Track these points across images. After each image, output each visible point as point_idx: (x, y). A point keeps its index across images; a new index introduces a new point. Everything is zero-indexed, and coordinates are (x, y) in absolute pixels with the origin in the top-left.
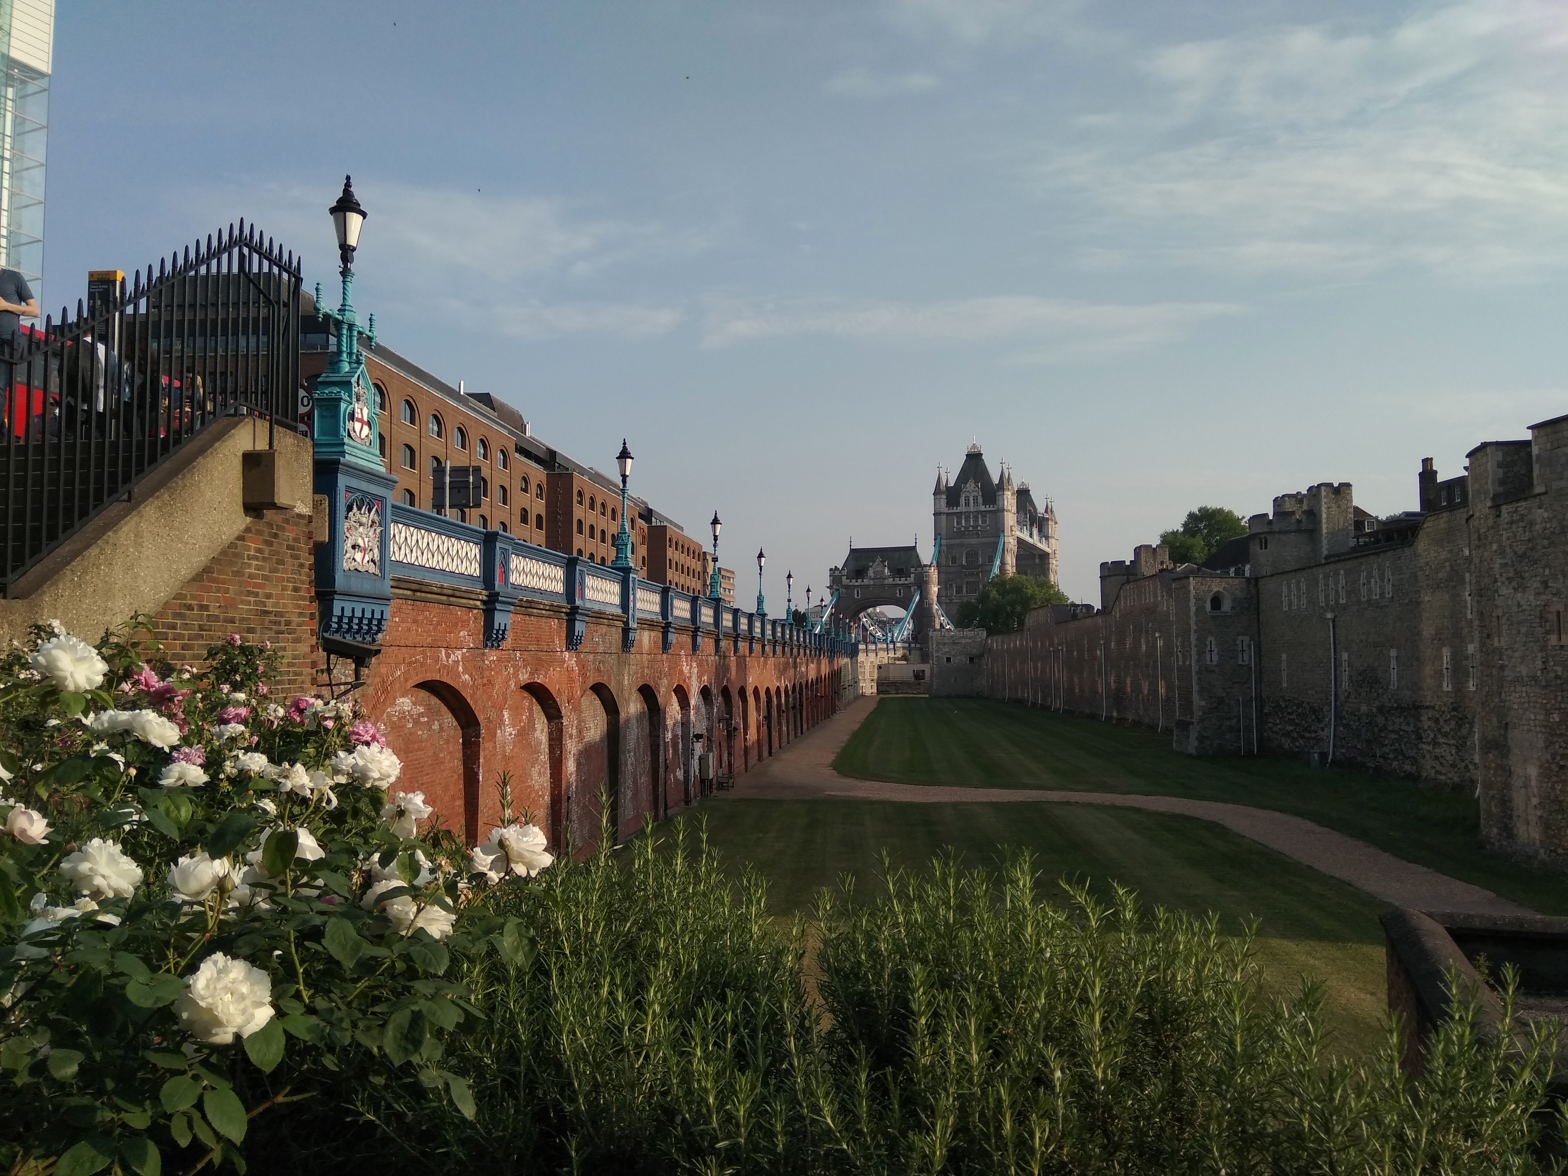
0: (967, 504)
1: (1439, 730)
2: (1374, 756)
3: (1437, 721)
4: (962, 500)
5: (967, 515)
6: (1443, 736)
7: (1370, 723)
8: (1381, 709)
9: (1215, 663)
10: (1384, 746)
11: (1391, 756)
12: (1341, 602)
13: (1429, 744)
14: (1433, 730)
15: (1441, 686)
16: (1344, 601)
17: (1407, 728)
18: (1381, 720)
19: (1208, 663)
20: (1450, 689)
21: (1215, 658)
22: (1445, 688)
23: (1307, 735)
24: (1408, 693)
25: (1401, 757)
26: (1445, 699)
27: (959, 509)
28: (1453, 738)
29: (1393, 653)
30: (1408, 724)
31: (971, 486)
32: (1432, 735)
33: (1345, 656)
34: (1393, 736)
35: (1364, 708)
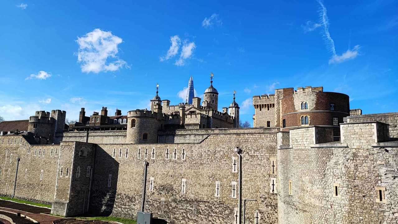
1: (212, 211)
2: (169, 218)
3: (210, 207)
6: (214, 213)
7: (167, 205)
8: (175, 201)
9: (79, 177)
10: (175, 214)
11: (181, 218)
12: (152, 158)
13: (205, 215)
14: (207, 210)
15: (213, 194)
16: (154, 158)
17: (191, 208)
18: (174, 204)
19: (77, 177)
20: (219, 196)
21: (79, 175)
22: (216, 195)
23: (123, 207)
24: (193, 196)
25: (186, 219)
26: (215, 200)
28: (221, 214)
29: (184, 180)
30: (192, 207)
32: (207, 212)
33: (152, 179)
34: (182, 211)
35: (163, 199)
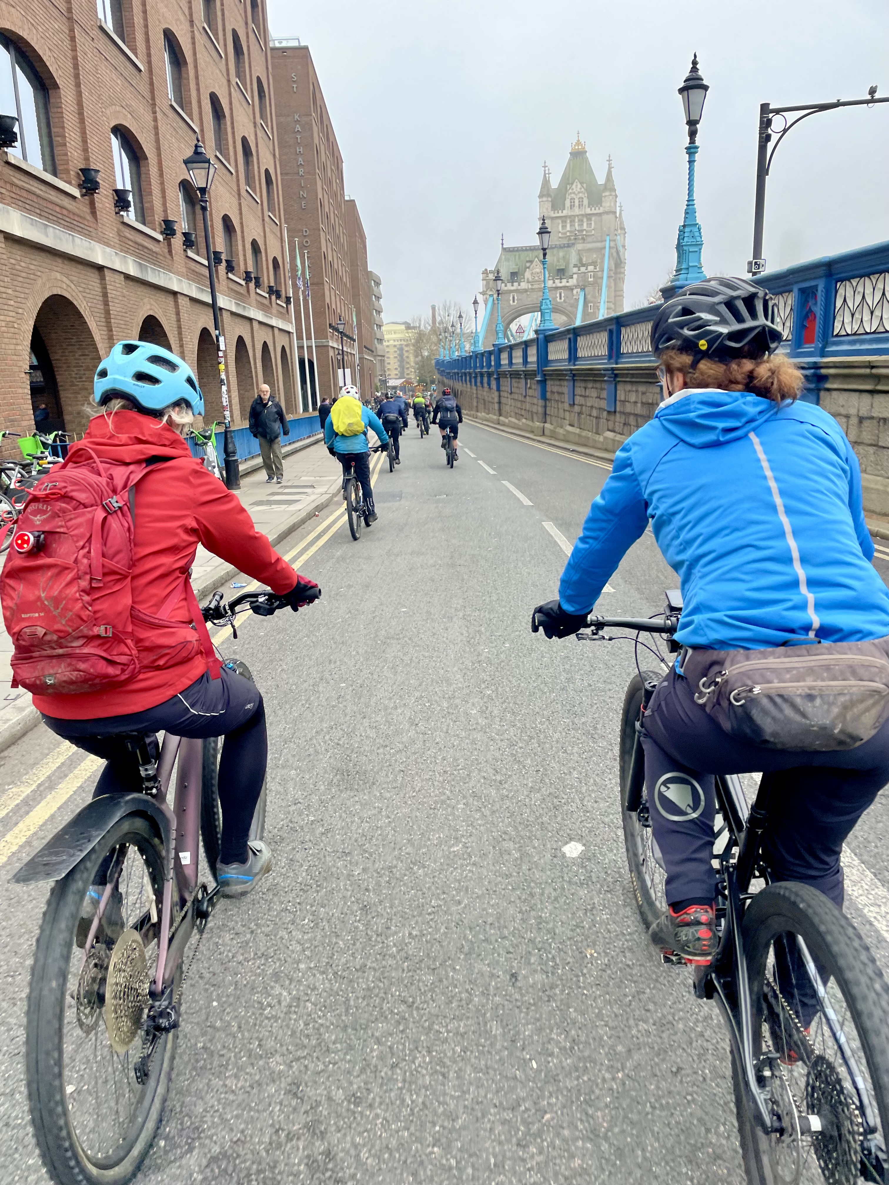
0: (572, 207)
4: (568, 203)
5: (572, 218)
27: (565, 213)
31: (577, 187)
